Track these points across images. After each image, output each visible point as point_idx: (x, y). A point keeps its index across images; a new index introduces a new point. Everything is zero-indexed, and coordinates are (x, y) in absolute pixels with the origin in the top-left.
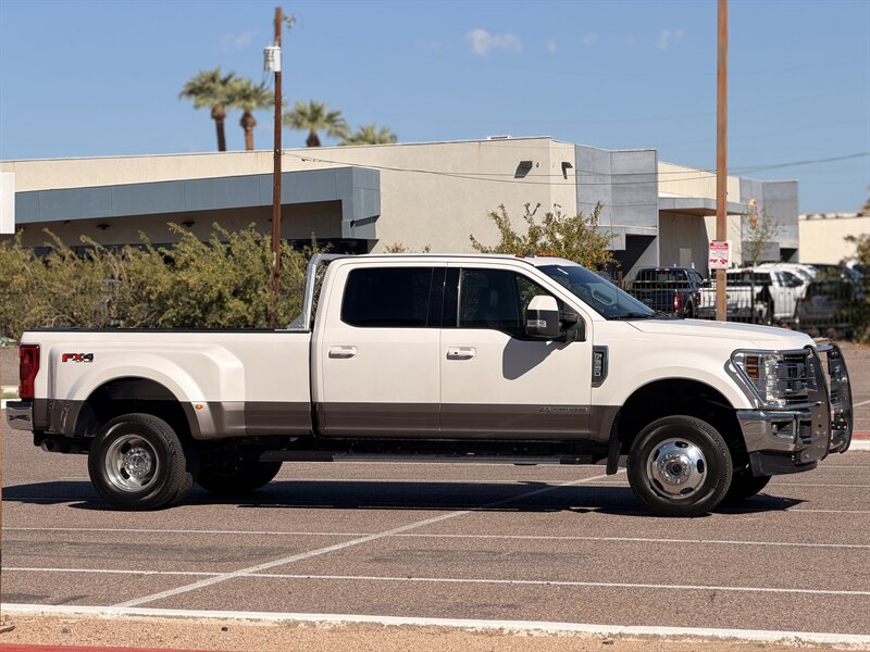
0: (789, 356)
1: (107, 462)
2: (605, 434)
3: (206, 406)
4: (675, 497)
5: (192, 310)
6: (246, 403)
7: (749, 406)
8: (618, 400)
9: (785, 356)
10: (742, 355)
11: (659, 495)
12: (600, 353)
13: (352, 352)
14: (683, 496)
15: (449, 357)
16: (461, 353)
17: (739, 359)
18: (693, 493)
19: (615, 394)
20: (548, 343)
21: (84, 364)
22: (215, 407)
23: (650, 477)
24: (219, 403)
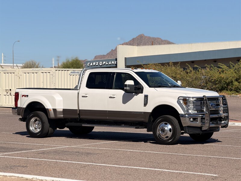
0: (199, 98)
1: (30, 124)
2: (147, 120)
3: (52, 110)
4: (164, 139)
5: (224, 85)
6: (63, 109)
7: (183, 113)
8: (150, 110)
9: (197, 99)
10: (182, 98)
11: (160, 138)
12: (146, 97)
13: (87, 96)
14: (166, 139)
15: (110, 97)
16: (112, 96)
17: (181, 99)
18: (169, 138)
19: (149, 109)
20: (134, 94)
21: (26, 98)
22: (55, 110)
23: (158, 133)
24: (56, 109)
